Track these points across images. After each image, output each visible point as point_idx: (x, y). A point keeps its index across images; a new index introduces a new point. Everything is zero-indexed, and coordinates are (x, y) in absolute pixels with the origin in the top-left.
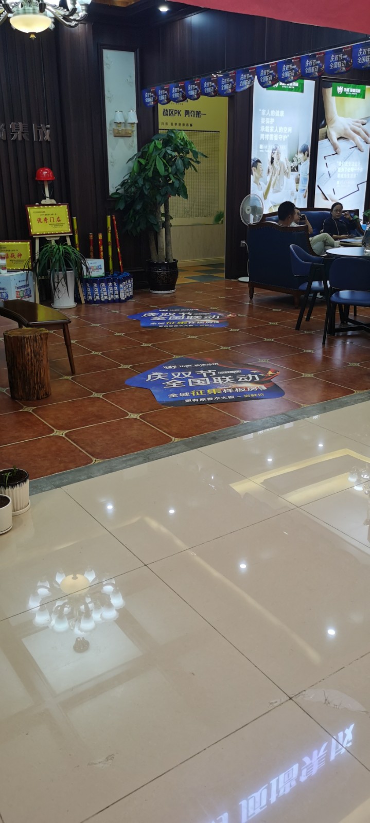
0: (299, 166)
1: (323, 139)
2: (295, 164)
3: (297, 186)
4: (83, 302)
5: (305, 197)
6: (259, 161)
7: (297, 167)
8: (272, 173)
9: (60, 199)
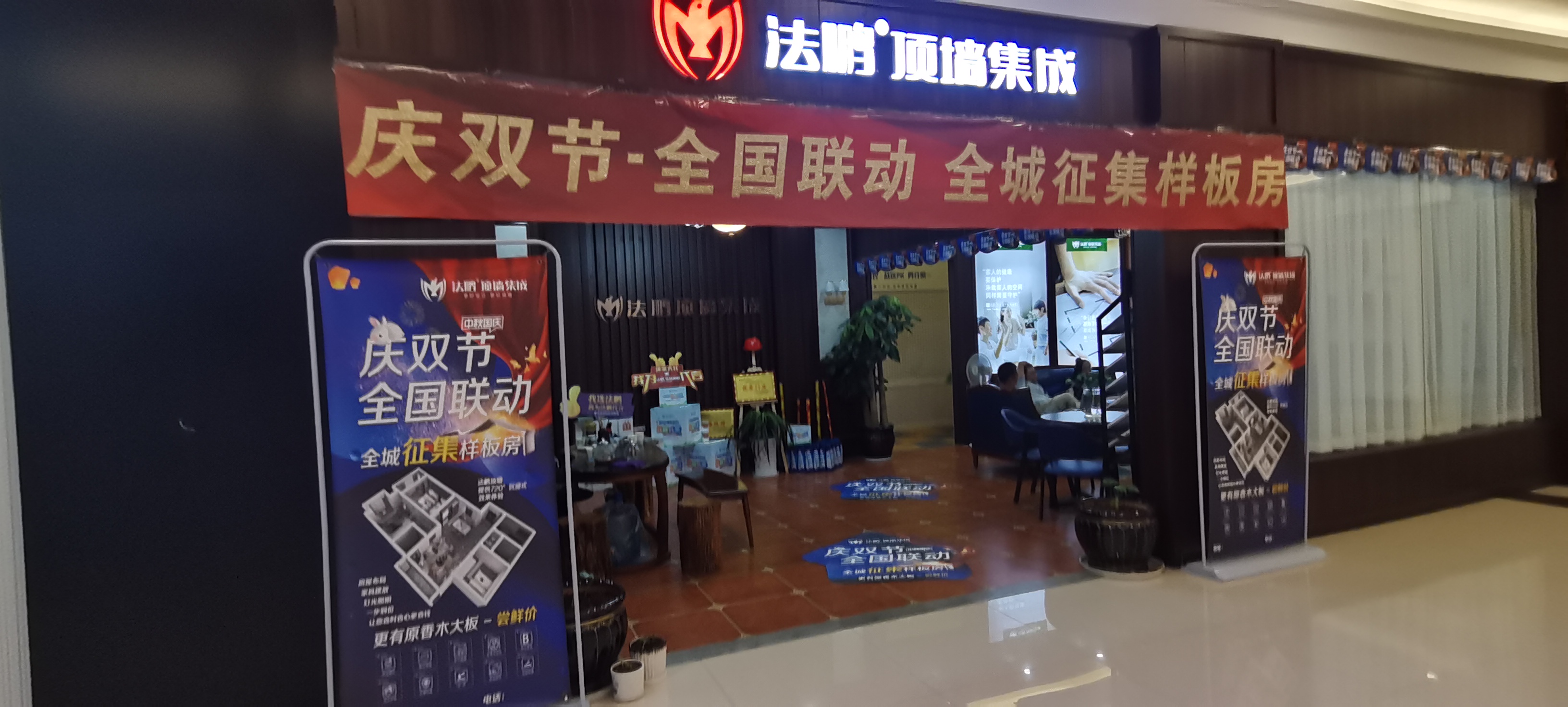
0: (1035, 322)
1: (1060, 293)
2: (1030, 320)
3: (1035, 343)
4: (787, 469)
5: (1046, 354)
6: (986, 320)
7: (1033, 324)
8: (1003, 332)
9: (765, 367)
